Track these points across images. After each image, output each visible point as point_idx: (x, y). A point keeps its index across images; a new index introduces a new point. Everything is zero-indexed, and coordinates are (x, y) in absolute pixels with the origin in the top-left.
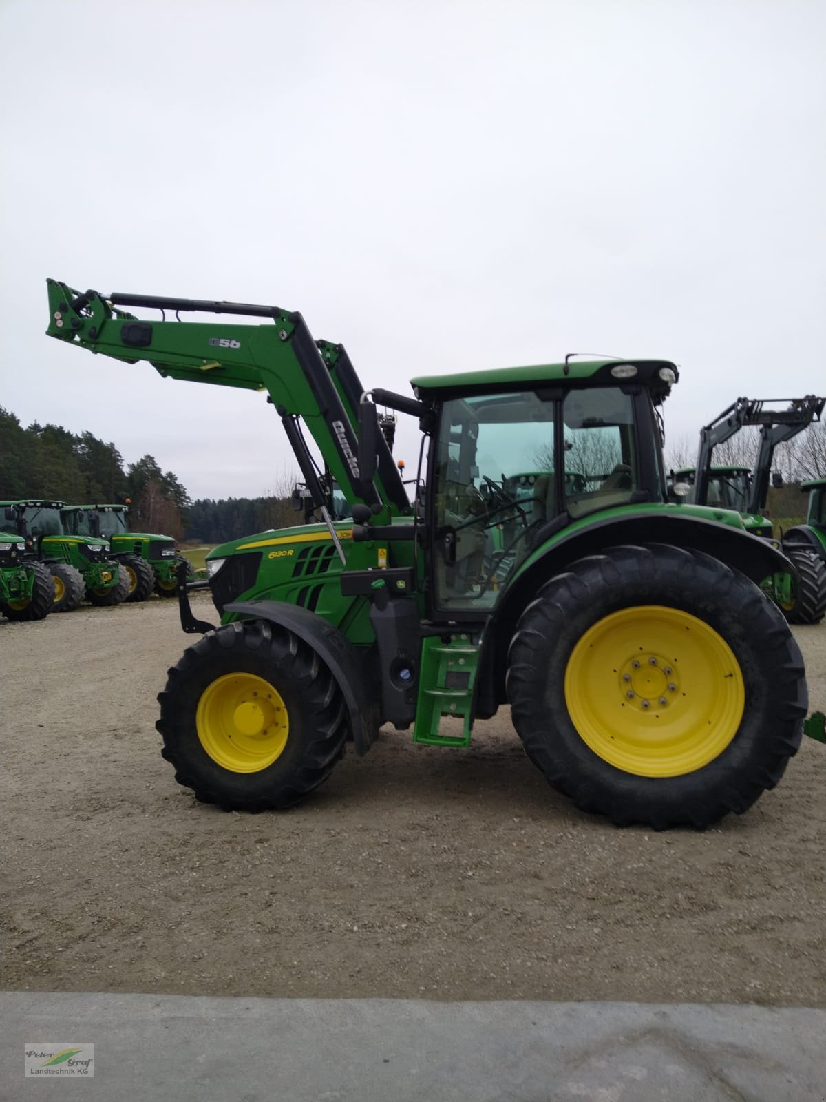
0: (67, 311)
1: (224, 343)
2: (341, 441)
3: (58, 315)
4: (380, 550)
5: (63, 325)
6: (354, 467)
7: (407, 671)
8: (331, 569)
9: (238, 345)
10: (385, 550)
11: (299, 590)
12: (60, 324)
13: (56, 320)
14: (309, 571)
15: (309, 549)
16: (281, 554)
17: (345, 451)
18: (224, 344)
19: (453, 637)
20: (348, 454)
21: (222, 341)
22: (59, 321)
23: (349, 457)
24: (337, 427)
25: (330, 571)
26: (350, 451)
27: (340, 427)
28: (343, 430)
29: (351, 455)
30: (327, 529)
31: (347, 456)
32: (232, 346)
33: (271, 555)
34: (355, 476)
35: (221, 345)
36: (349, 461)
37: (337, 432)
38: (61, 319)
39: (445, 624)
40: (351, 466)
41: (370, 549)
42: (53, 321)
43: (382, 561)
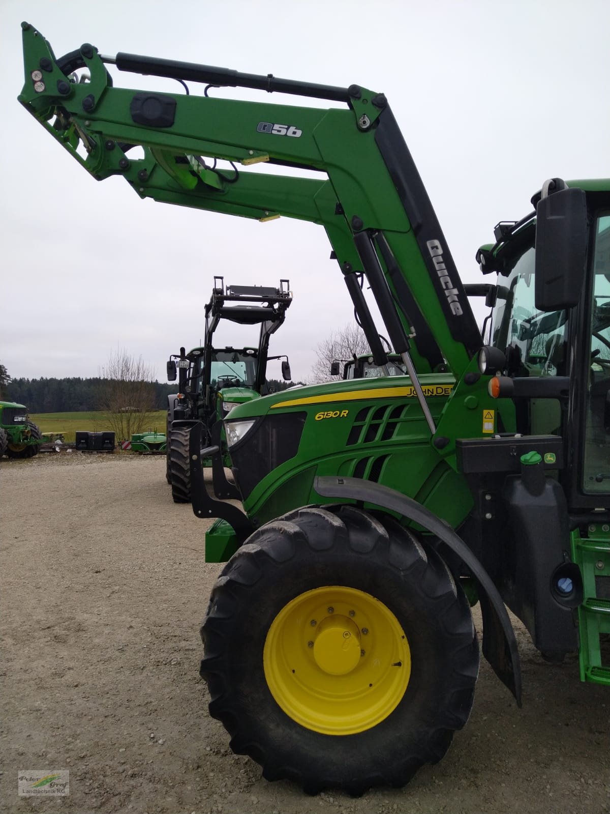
0: (51, 71)
1: (279, 129)
2: (437, 267)
3: (37, 75)
4: (485, 412)
5: (45, 90)
6: (454, 301)
7: (569, 581)
8: (398, 435)
9: (299, 133)
10: (492, 412)
11: (354, 463)
12: (40, 88)
13: (35, 82)
14: (368, 438)
15: (368, 409)
16: (332, 414)
17: (442, 280)
18: (279, 131)
19: (592, 529)
20: (446, 283)
21: (276, 127)
22: (39, 83)
23: (447, 288)
24: (433, 248)
25: (395, 438)
26: (448, 279)
27: (437, 248)
28: (440, 251)
29: (450, 285)
30: (409, 382)
31: (444, 287)
32: (290, 133)
33: (319, 416)
34: (454, 313)
35: (274, 132)
36: (447, 293)
37: (432, 253)
38: (41, 81)
39: (589, 511)
40: (449, 300)
41: (470, 409)
42: (30, 82)
43: (488, 426)
